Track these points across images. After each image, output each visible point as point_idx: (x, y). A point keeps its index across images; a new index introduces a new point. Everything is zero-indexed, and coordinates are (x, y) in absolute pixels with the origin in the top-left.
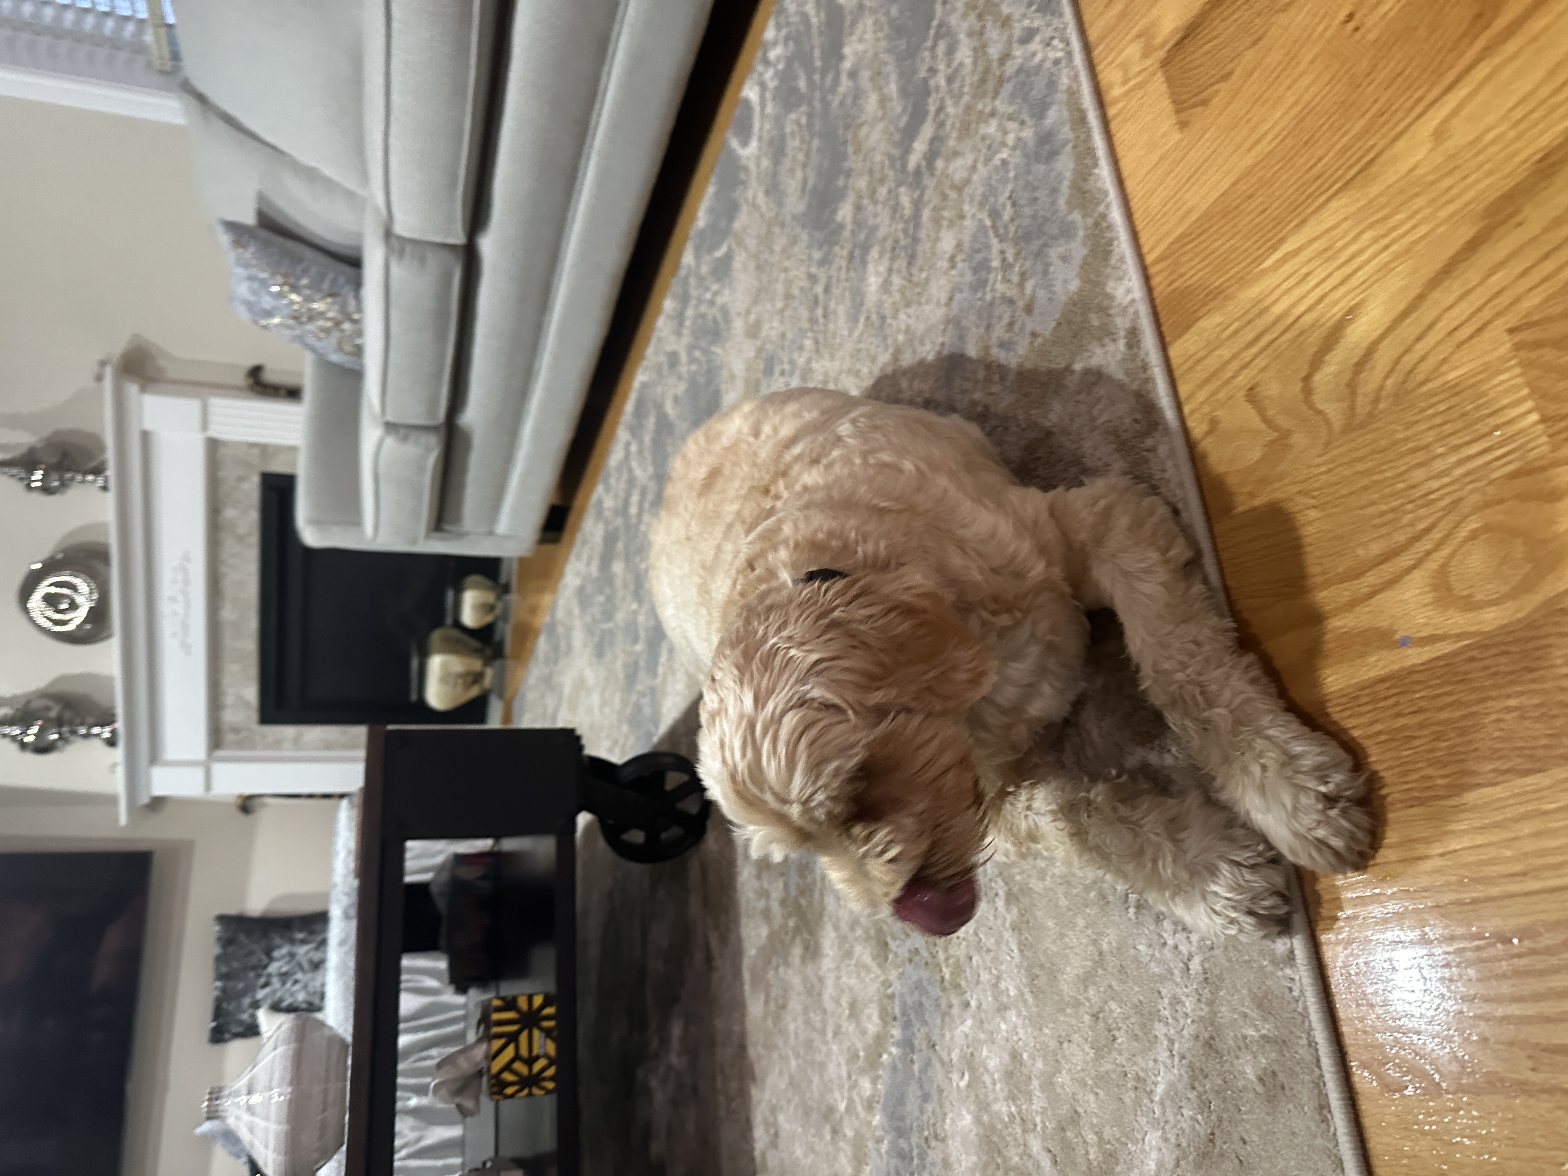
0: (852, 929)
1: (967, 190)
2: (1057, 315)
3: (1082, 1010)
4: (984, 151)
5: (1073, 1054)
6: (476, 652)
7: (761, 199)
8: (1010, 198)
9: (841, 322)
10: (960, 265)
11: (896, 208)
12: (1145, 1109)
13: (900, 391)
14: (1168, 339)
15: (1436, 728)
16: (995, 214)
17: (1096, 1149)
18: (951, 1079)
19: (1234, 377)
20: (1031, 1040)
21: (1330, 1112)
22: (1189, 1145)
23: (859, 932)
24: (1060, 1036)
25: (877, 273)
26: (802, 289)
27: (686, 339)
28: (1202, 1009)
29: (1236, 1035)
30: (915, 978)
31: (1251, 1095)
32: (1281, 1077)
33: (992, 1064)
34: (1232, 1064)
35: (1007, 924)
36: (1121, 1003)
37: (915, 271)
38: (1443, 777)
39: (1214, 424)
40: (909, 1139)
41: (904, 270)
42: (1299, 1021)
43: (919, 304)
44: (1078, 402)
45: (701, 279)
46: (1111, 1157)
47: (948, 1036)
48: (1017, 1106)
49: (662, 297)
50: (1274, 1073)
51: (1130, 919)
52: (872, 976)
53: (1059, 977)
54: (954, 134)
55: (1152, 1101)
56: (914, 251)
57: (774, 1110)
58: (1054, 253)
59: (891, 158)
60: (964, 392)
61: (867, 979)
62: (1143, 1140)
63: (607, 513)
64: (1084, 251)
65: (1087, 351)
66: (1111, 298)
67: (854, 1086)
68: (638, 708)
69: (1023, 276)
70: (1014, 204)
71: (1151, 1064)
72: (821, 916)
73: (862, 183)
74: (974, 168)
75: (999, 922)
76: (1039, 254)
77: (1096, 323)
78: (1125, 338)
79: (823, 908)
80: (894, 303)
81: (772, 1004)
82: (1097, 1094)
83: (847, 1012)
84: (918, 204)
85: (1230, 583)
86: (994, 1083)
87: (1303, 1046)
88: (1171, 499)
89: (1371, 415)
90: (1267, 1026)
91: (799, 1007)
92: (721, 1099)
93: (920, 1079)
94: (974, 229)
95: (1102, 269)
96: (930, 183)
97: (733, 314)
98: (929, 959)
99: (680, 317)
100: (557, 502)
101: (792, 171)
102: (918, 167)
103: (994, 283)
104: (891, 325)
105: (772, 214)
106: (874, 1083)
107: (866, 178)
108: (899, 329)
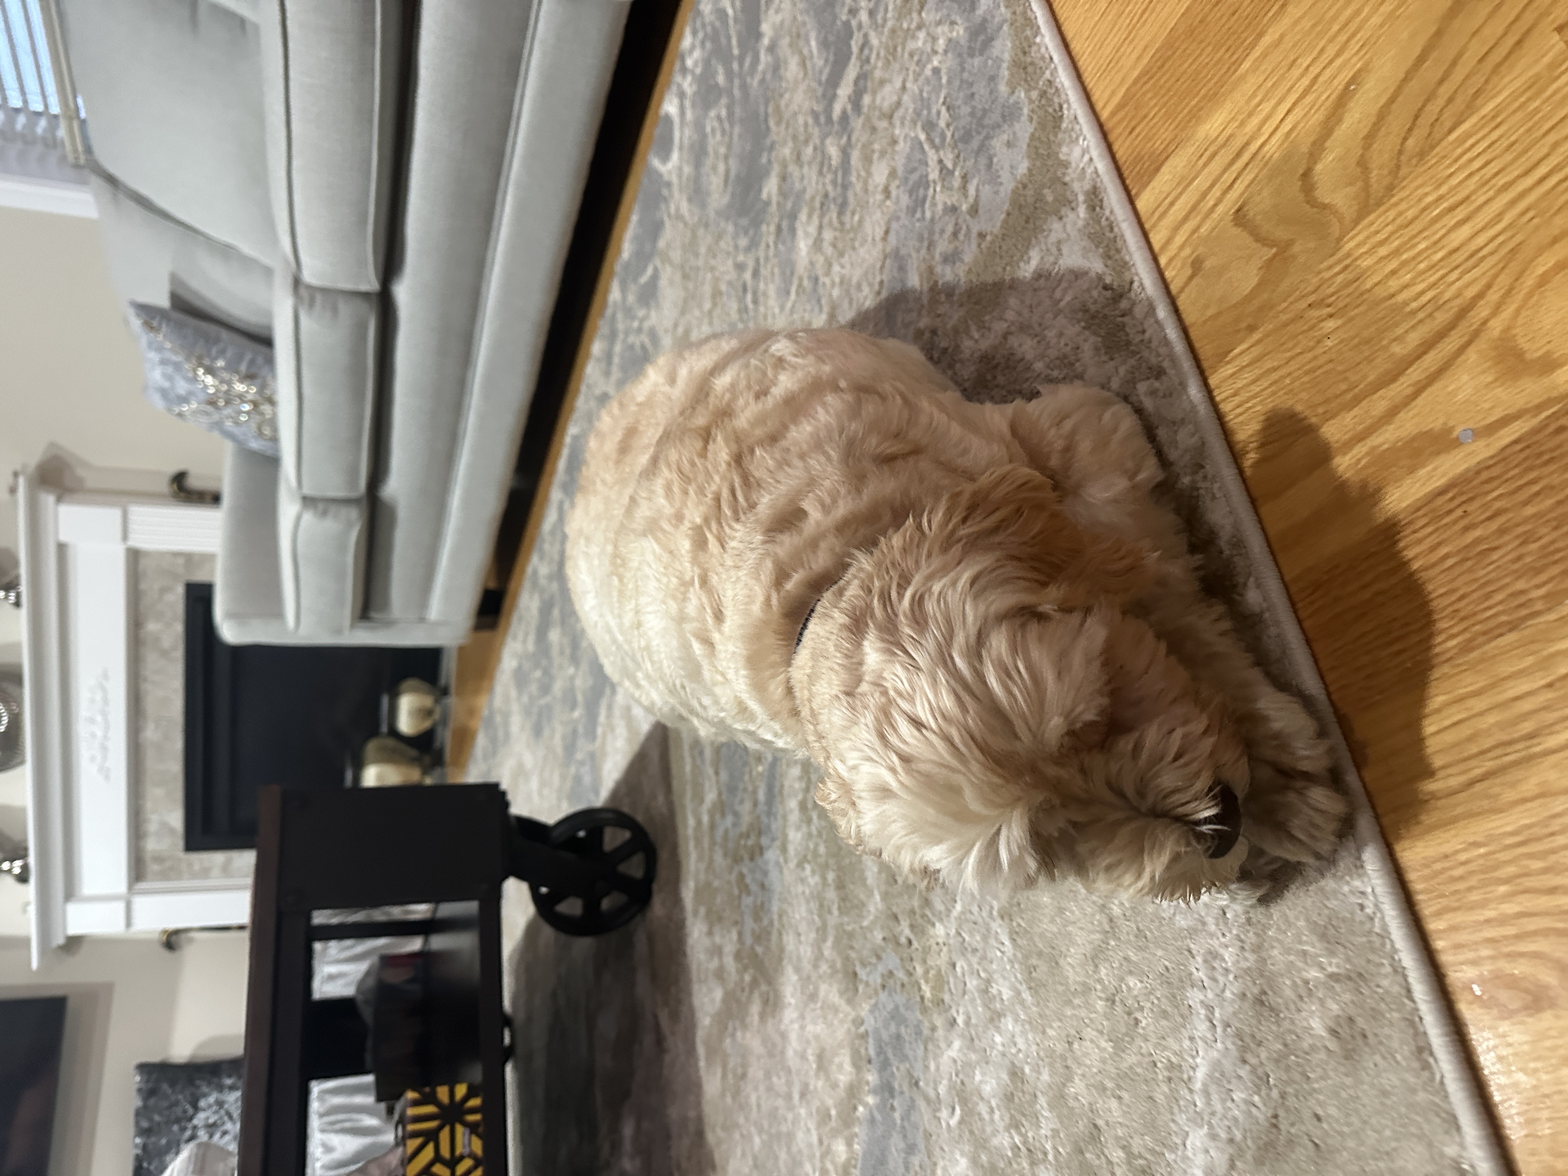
0: (816, 966)
1: (897, 115)
3: (1093, 996)
4: (913, 67)
5: (1086, 1055)
6: (414, 761)
7: (685, 207)
8: (945, 103)
9: (772, 300)
10: (894, 193)
11: (822, 163)
12: (1181, 1102)
14: (1133, 191)
15: (1521, 529)
16: (929, 126)
18: (939, 1119)
19: (1217, 204)
20: (1034, 1048)
22: (1244, 1138)
23: (824, 968)
24: (1068, 1036)
25: (807, 234)
26: (730, 283)
27: (615, 376)
28: (1246, 959)
29: (1294, 982)
30: (890, 1007)
31: (1322, 1055)
32: (1361, 1022)
33: (988, 1088)
34: (1292, 1022)
35: (995, 913)
36: (1143, 976)
37: (847, 218)
38: (1538, 587)
39: (1198, 264)
41: (835, 221)
42: (1377, 945)
43: (854, 248)
44: (1035, 290)
45: (628, 311)
47: (932, 1066)
48: (1022, 1135)
49: (591, 341)
50: (1351, 1019)
52: (841, 1015)
53: (1062, 962)
54: (880, 64)
55: (1191, 1091)
56: (845, 198)
58: (998, 142)
59: (815, 115)
61: (836, 1022)
62: (1184, 1143)
63: (543, 582)
64: (1031, 129)
65: (1043, 231)
66: (1066, 165)
67: (827, 1152)
68: (578, 779)
69: (965, 178)
70: (949, 109)
71: (1187, 1044)
72: (780, 959)
73: (787, 151)
74: (904, 88)
75: (984, 914)
76: (982, 149)
77: (1050, 198)
78: (1085, 201)
79: (782, 949)
80: (826, 260)
81: (730, 1076)
82: (1120, 1098)
83: (814, 1066)
84: (845, 153)
86: (992, 1111)
87: (1387, 976)
88: (1156, 360)
89: (1390, 187)
90: (1335, 961)
91: (760, 1074)
93: (903, 1127)
94: (908, 150)
95: (1052, 138)
96: (857, 123)
97: (661, 333)
98: (905, 979)
99: (608, 356)
100: (492, 585)
101: (714, 168)
102: (844, 113)
103: (934, 197)
104: (824, 284)
105: (696, 219)
106: (849, 1144)
107: (790, 144)
108: (833, 284)
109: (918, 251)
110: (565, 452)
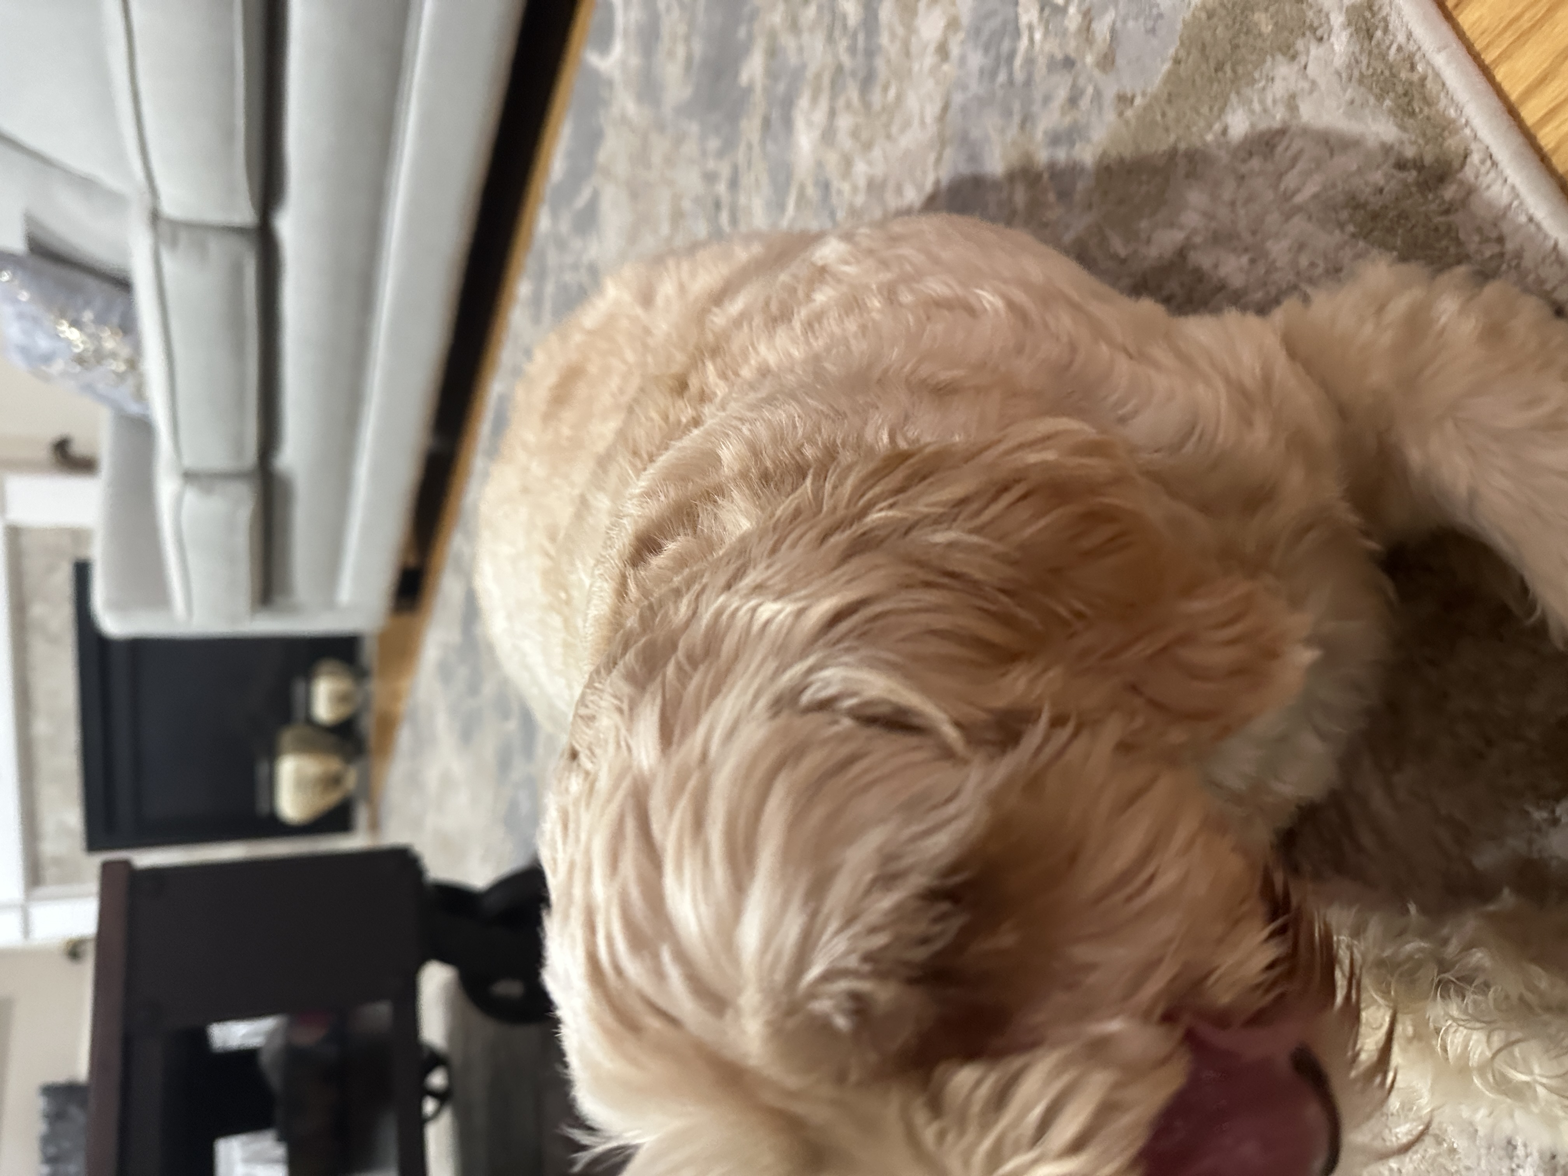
2: (1173, 48)
6: (334, 750)
7: (632, 108)
10: (955, 50)
25: (811, 124)
37: (875, 96)
56: (871, 68)
73: (776, 17)
80: (843, 157)
97: (603, 267)
99: (538, 300)
100: (410, 563)
101: (671, 54)
103: (1029, 49)
105: (647, 121)
108: (855, 189)
109: (1002, 131)
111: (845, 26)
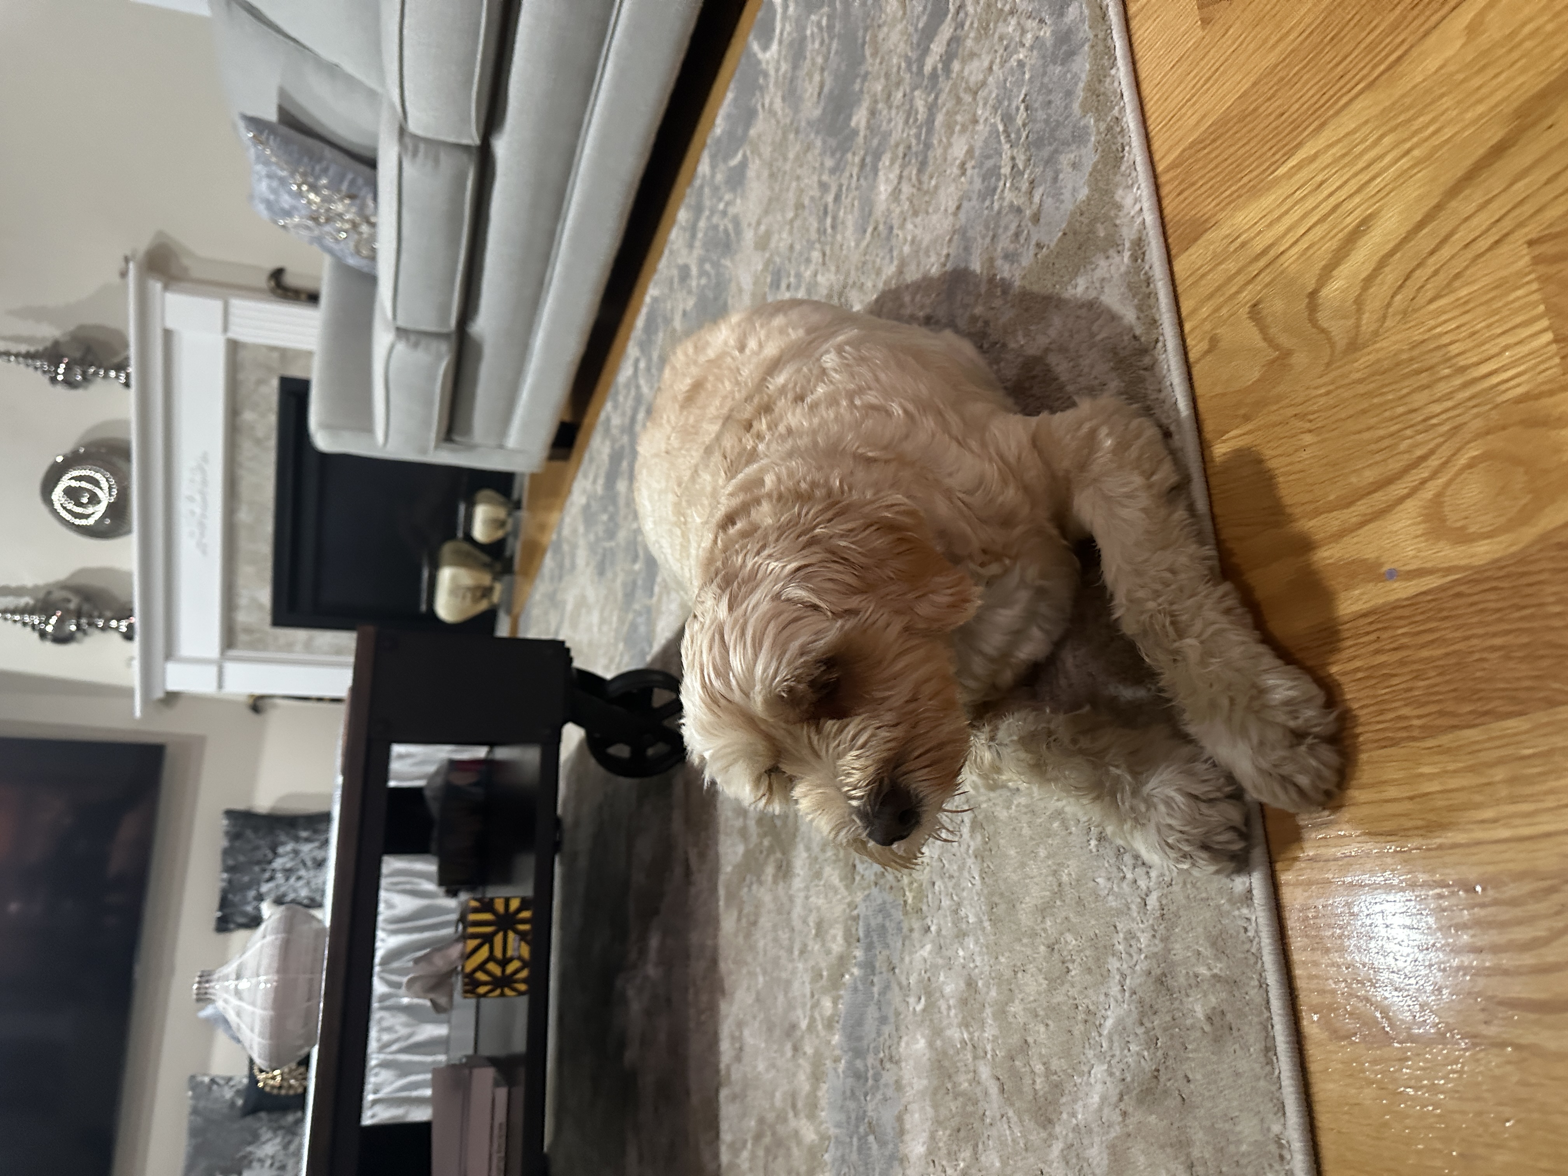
0: (823, 852)
1: (981, 94)
2: (1064, 226)
3: (1038, 940)
4: (1001, 51)
5: (1026, 984)
6: (485, 566)
7: (778, 104)
8: (1023, 101)
9: (849, 233)
10: (969, 172)
11: (911, 112)
12: (1092, 1041)
13: (902, 306)
14: (1173, 252)
15: (1415, 667)
16: (1008, 119)
17: (1043, 1079)
18: (908, 1003)
19: (1238, 292)
20: (987, 968)
21: (1276, 1054)
22: (1133, 1081)
23: (829, 854)
24: (1015, 966)
25: (887, 180)
26: (812, 199)
27: (698, 251)
28: (1156, 945)
29: (1187, 973)
30: (879, 901)
31: (1198, 1034)
32: (1229, 1017)
33: (948, 989)
34: (1181, 1002)
35: (971, 852)
36: (1078, 935)
37: (925, 178)
38: (1419, 717)
39: (1214, 342)
40: (865, 1059)
41: (914, 177)
42: (1252, 960)
43: (927, 213)
44: (1078, 317)
45: (716, 189)
46: (1057, 1088)
47: (907, 959)
48: (970, 1033)
49: (678, 207)
50: (1223, 1013)
51: (1091, 851)
52: (839, 897)
53: (1018, 905)
54: (972, 35)
55: (1100, 1035)
56: (926, 157)
57: (740, 1025)
58: (1065, 159)
59: (909, 61)
60: (966, 306)
61: (834, 900)
62: (1090, 1073)
63: (615, 431)
64: (1096, 158)
65: (1091, 263)
66: (1119, 207)
67: (816, 1005)
68: (634, 627)
69: (1032, 183)
70: (1027, 109)
71: (1102, 998)
72: (795, 836)
73: (879, 87)
74: (990, 68)
75: (964, 851)
76: (1050, 161)
77: (1102, 234)
78: (1129, 250)
80: (902, 212)
81: (744, 921)
82: (1047, 1025)
83: (813, 932)
84: (932, 109)
85: (1217, 510)
86: (949, 1008)
87: (1254, 987)
88: (1165, 421)
89: (1376, 333)
90: (1219, 965)
91: (769, 925)
92: (692, 1012)
93: (879, 1001)
94: (986, 134)
95: (1111, 177)
96: (946, 86)
97: (744, 225)
98: (895, 884)
99: (693, 229)
100: (567, 418)
101: (810, 75)
102: (935, 69)
103: (1003, 191)
104: (898, 235)
105: (788, 121)
106: (835, 1003)
107: (882, 80)
108: (905, 240)
109: (983, 238)
110: (644, 311)
111: (916, 120)
